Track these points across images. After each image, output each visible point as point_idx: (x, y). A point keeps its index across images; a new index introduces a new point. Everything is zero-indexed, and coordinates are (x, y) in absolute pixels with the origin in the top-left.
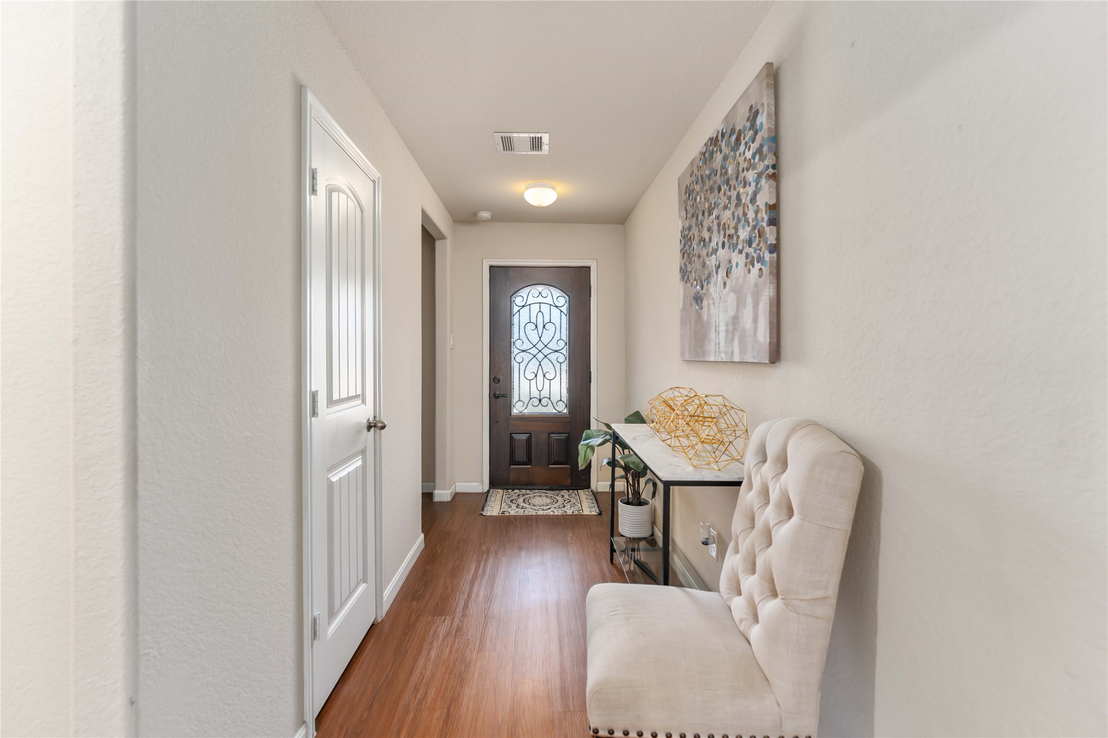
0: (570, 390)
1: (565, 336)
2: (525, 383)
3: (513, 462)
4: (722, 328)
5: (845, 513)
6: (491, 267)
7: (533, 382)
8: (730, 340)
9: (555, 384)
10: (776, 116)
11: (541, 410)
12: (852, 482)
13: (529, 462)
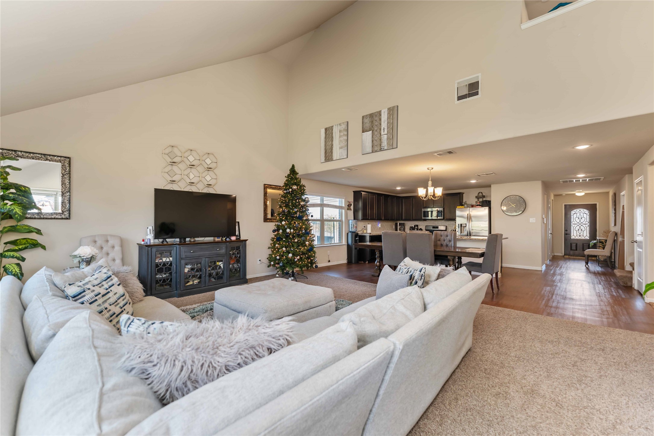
0: (590, 234)
1: (588, 220)
2: (575, 232)
3: (571, 249)
5: (613, 238)
6: (565, 205)
7: (578, 231)
9: (585, 232)
10: (615, 198)
11: (580, 238)
12: (614, 235)
13: (576, 250)
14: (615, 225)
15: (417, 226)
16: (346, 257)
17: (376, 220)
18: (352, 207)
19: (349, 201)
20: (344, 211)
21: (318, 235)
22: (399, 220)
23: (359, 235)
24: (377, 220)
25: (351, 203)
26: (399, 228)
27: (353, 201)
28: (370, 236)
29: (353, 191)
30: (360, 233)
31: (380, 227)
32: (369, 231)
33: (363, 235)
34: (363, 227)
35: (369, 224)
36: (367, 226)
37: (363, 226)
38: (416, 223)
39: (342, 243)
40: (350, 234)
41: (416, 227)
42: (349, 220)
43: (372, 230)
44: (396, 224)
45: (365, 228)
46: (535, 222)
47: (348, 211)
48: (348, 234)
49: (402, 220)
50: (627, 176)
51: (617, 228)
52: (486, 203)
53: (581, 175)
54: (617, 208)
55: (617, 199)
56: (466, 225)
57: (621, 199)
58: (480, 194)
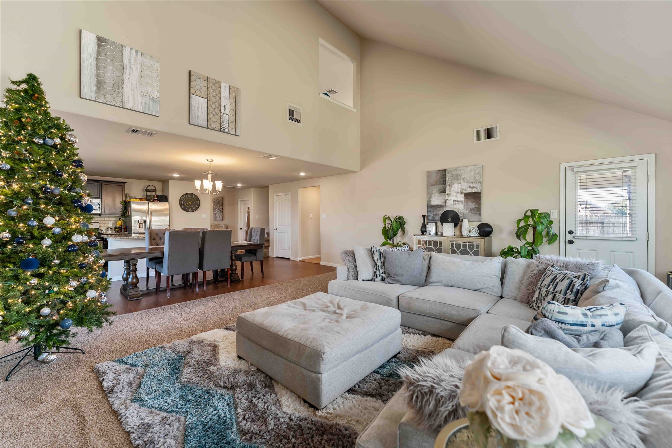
14: (223, 220)
50: (252, 189)
51: (226, 222)
52: (163, 198)
53: (239, 185)
54: (226, 208)
55: (226, 202)
56: (145, 221)
57: (239, 203)
58: (149, 188)
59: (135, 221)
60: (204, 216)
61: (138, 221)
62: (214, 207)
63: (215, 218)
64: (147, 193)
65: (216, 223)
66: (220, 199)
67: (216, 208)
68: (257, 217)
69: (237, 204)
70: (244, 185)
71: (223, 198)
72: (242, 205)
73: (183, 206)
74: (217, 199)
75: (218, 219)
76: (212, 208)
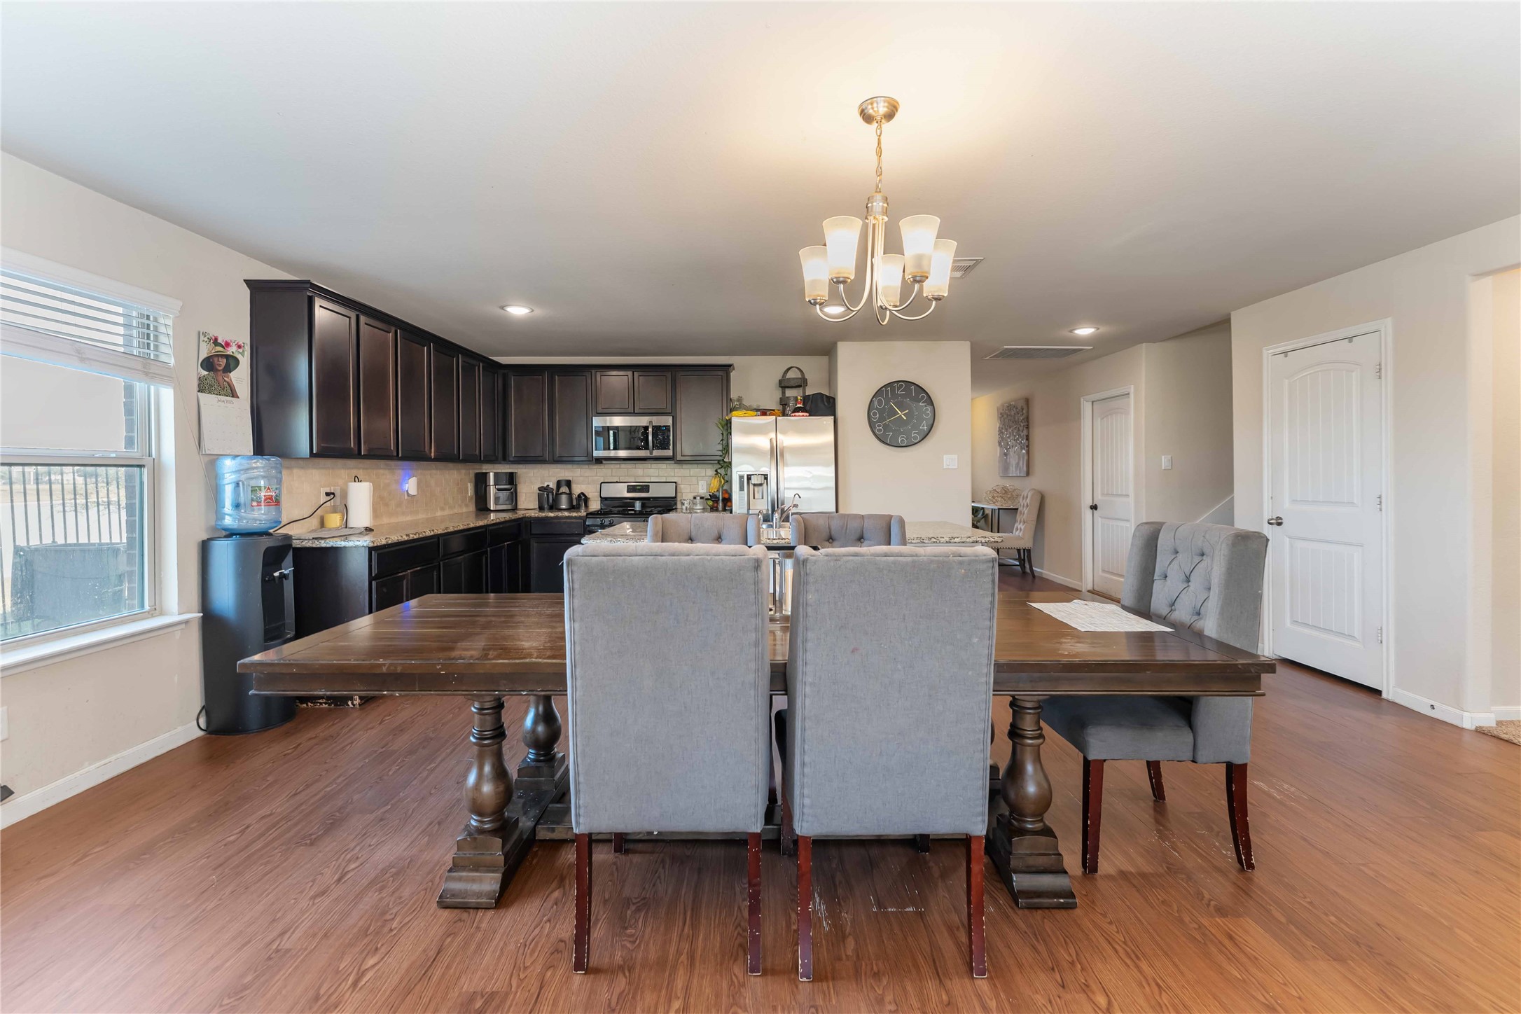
4: (1014, 466)
5: (1037, 505)
8: (1016, 470)
10: (1028, 412)
12: (1039, 499)
14: (1028, 474)
15: (568, 483)
16: (196, 698)
17: (397, 458)
18: (241, 377)
19: (213, 332)
20: (167, 395)
21: (22, 542)
22: (491, 460)
23: (296, 544)
24: (404, 458)
25: (232, 350)
26: (495, 495)
27: (245, 339)
28: (371, 549)
29: (249, 283)
30: (302, 534)
31: (413, 491)
32: (361, 514)
33: (323, 544)
34: (323, 498)
35: (357, 479)
36: (345, 495)
37: (324, 490)
38: (563, 472)
39: (157, 610)
40: (224, 554)
41: (564, 489)
42: (212, 463)
43: (376, 513)
44: (481, 480)
45: (336, 500)
46: (956, 467)
47: (208, 400)
48: (205, 549)
49: (505, 459)
50: (1144, 348)
51: (1038, 481)
52: (822, 405)
53: (1085, 331)
54: (1040, 434)
55: (1037, 414)
56: (766, 477)
57: (1086, 408)
58: (790, 375)
59: (741, 477)
60: (950, 461)
61: (749, 478)
62: (1001, 432)
63: (1005, 468)
64: (784, 393)
65: (1008, 484)
66: (1021, 404)
67: (1006, 435)
68: (1165, 461)
69: (1078, 416)
70: (1103, 329)
71: (1027, 401)
72: (1098, 422)
73: (879, 428)
74: (1010, 407)
75: (1013, 471)
76: (997, 437)
